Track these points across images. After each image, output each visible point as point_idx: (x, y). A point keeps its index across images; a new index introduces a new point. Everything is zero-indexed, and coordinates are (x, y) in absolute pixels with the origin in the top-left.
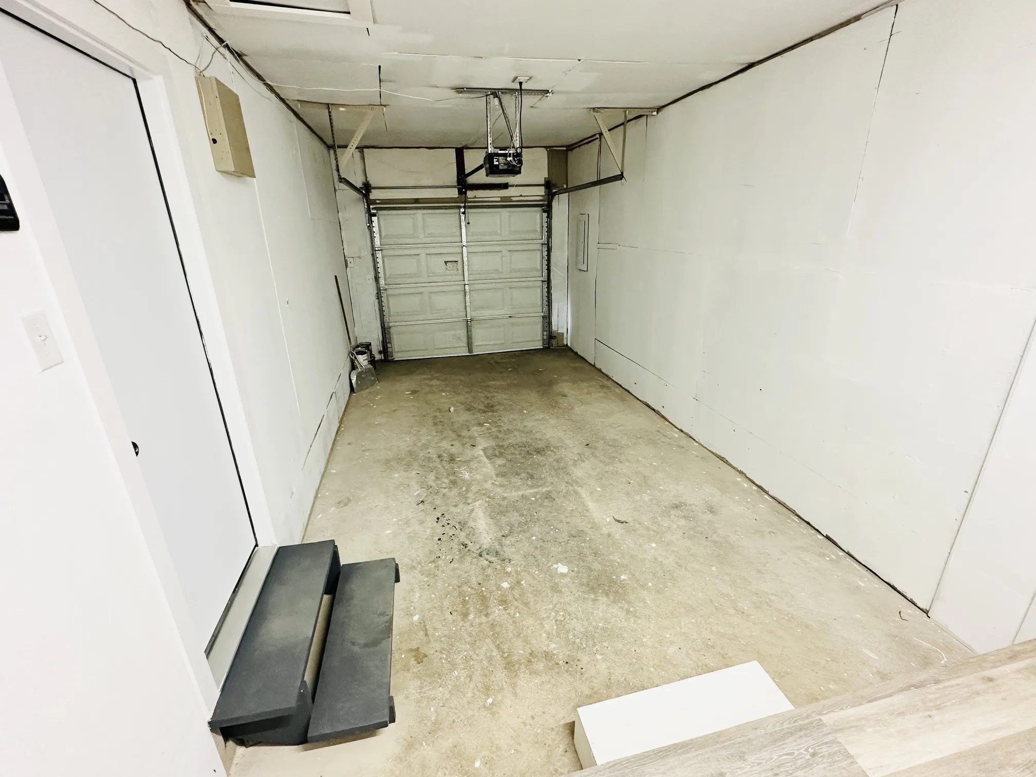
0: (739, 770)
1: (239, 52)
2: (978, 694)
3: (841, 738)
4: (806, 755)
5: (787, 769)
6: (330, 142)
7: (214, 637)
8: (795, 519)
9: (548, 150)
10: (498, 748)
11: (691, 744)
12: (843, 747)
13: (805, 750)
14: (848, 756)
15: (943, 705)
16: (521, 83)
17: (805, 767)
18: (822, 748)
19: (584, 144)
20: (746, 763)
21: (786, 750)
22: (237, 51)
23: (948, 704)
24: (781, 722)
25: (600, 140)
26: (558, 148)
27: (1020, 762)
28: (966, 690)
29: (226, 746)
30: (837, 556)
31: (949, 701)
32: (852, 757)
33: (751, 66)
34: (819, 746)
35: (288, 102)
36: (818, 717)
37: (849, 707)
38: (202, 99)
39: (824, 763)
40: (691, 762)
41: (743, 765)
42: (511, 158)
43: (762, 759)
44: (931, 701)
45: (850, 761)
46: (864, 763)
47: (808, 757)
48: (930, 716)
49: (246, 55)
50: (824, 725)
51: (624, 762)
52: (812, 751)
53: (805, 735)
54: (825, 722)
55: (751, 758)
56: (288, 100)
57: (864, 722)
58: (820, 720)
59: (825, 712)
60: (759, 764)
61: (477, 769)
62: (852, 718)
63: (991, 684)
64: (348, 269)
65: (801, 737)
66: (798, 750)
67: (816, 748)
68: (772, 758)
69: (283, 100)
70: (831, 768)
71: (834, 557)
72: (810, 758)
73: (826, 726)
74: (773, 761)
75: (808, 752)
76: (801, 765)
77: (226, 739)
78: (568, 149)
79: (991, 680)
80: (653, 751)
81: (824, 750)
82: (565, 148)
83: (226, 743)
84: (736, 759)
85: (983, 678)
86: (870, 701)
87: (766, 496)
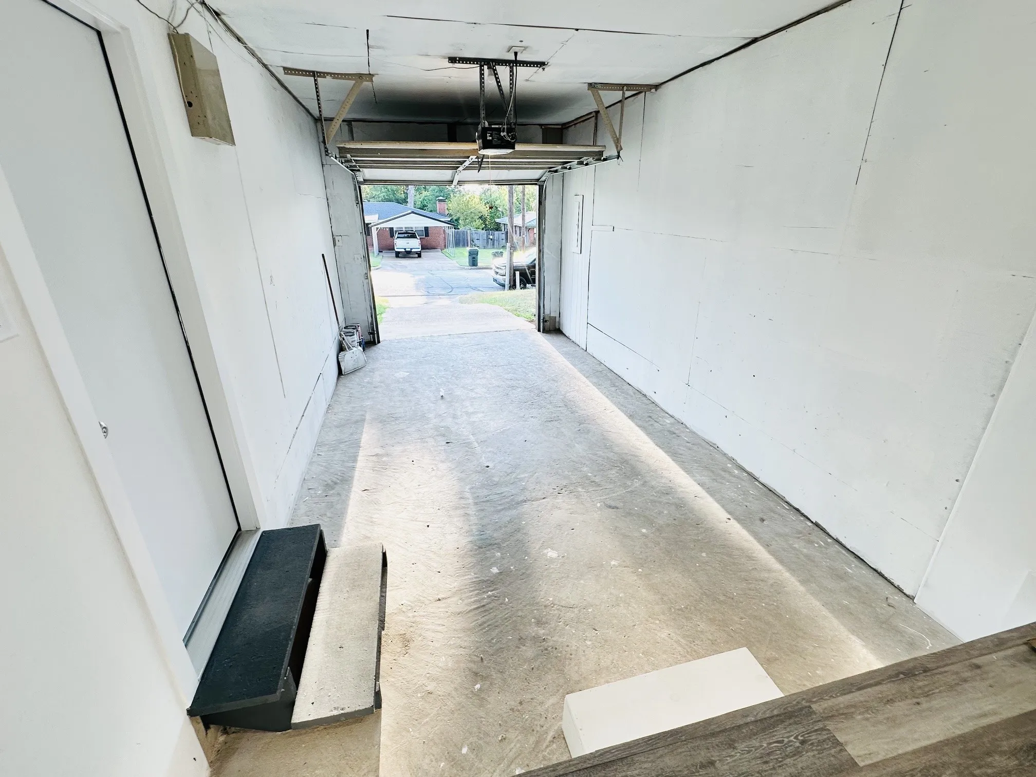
0: (728, 758)
1: (217, 10)
2: (965, 681)
3: (831, 725)
4: (795, 742)
5: (777, 757)
6: (316, 113)
7: (194, 624)
8: (784, 505)
9: (543, 127)
10: (487, 734)
11: (681, 732)
12: (832, 735)
13: (795, 738)
14: (837, 743)
15: (931, 693)
16: (516, 54)
17: (795, 755)
18: (812, 736)
19: (580, 122)
20: (736, 751)
21: (776, 737)
22: (215, 9)
23: (937, 691)
24: (771, 709)
25: (596, 119)
26: (553, 126)
27: (1006, 748)
28: (954, 677)
29: (207, 734)
30: (826, 543)
31: (937, 688)
32: (841, 744)
33: (755, 41)
34: (808, 734)
35: (271, 68)
36: (808, 704)
37: (838, 695)
38: (176, 58)
39: (813, 750)
40: (680, 750)
41: (733, 753)
42: (505, 133)
43: (752, 747)
44: (920, 688)
45: (838, 748)
46: (854, 750)
47: (798, 744)
48: (918, 704)
49: (224, 14)
50: (814, 713)
51: (613, 751)
52: (802, 738)
53: (796, 723)
54: (814, 709)
55: (741, 746)
56: (271, 66)
57: (853, 710)
58: (810, 707)
59: (814, 700)
60: (749, 752)
61: (464, 755)
62: (842, 706)
63: (978, 671)
64: (336, 247)
65: (790, 724)
66: (788, 737)
67: (806, 736)
68: (762, 746)
69: (265, 66)
70: (821, 756)
71: (822, 544)
72: (800, 745)
73: (815, 714)
74: (763, 749)
75: (798, 739)
76: (791, 753)
77: (207, 727)
78: (564, 127)
79: (978, 667)
80: (643, 739)
81: (813, 737)
82: (560, 127)
83: (207, 731)
84: (726, 747)
85: (970, 666)
86: (859, 689)
87: (757, 483)
